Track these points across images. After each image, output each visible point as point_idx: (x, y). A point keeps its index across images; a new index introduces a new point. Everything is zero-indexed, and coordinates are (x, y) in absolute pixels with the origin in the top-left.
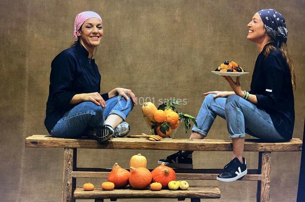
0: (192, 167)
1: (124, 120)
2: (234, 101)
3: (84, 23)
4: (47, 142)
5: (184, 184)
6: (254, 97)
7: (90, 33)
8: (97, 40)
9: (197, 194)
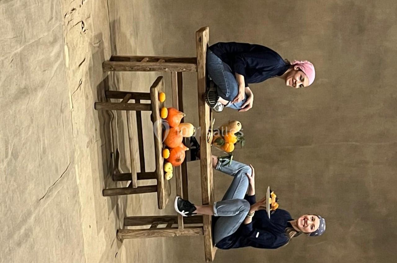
0: (188, 161)
1: (225, 106)
2: (244, 209)
3: (304, 73)
4: (201, 50)
5: (170, 176)
6: (250, 221)
7: (295, 79)
8: (290, 84)
9: (161, 190)
